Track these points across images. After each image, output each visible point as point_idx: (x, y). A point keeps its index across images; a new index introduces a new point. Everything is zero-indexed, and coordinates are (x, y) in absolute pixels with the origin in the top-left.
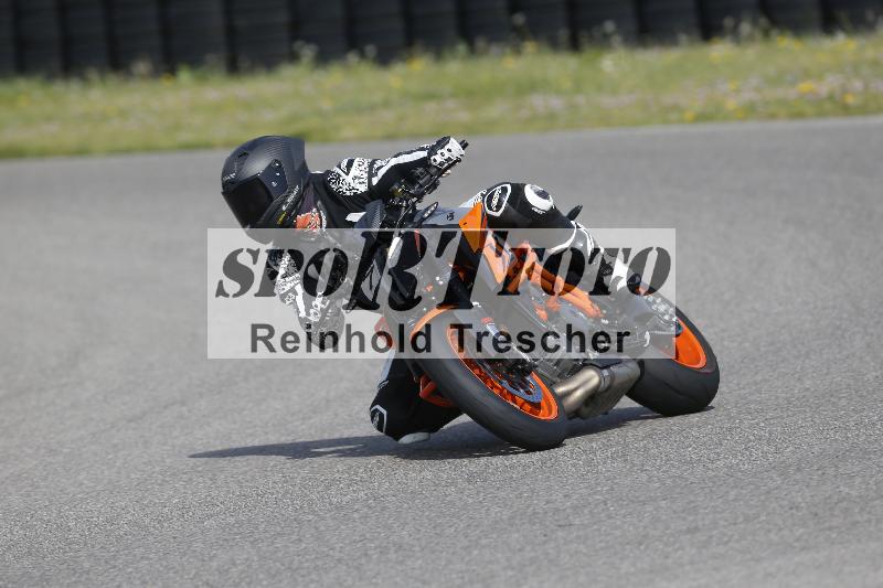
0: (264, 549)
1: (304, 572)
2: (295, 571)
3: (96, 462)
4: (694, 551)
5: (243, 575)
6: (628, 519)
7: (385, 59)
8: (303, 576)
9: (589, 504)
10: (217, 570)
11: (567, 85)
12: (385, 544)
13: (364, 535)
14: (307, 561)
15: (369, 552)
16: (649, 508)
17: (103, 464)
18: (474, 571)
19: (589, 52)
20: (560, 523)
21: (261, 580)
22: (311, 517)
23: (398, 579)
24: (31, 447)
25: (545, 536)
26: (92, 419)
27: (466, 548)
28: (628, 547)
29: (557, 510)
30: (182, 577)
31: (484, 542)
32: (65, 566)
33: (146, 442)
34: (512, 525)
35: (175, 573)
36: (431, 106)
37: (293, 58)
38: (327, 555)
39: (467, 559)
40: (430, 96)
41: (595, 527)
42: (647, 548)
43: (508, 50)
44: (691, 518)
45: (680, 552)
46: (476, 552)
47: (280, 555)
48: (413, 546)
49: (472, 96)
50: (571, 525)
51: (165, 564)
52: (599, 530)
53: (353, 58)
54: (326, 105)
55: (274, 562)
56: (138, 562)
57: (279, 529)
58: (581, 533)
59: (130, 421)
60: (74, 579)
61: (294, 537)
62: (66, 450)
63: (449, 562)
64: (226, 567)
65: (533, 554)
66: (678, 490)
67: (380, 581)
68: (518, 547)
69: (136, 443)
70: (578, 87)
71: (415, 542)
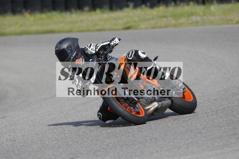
0: (119, 139)
1: (129, 145)
2: (127, 145)
3: (73, 115)
4: (235, 140)
5: (113, 146)
6: (217, 131)
7: (152, 6)
8: (129, 146)
9: (207, 127)
10: (106, 145)
11: (201, 14)
12: (151, 138)
13: (146, 135)
14: (130, 142)
15: (147, 140)
16: (223, 128)
17: (75, 116)
18: (175, 145)
19: (207, 5)
20: (199, 132)
21: (118, 147)
22: (131, 130)
23: (155, 147)
24: (56, 111)
25: (195, 136)
26: (72, 104)
27: (173, 139)
28: (217, 139)
29: (198, 129)
30: (96, 146)
31: (178, 137)
32: (65, 143)
33: (87, 110)
34: (186, 133)
35: (95, 145)
36: (165, 19)
37: (127, 6)
38: (136, 141)
39: (174, 142)
40: (164, 17)
41: (208, 133)
42: (222, 139)
43: (186, 4)
44: (234, 131)
45: (231, 140)
46: (176, 140)
47: (123, 140)
48: (159, 138)
49: (176, 16)
50: (201, 133)
51: (92, 143)
52: (209, 134)
53: (143, 6)
54: (136, 19)
55: (121, 143)
56: (85, 142)
57: (123, 134)
58: (205, 135)
59: (83, 104)
60: (67, 147)
61: (127, 136)
62: (65, 112)
63: (169, 143)
64: (108, 144)
65: (191, 141)
66: (231, 123)
67: (150, 148)
68: (187, 139)
69: (84, 110)
70: (204, 14)
71: (159, 137)
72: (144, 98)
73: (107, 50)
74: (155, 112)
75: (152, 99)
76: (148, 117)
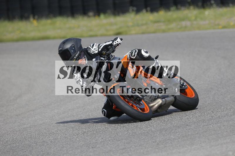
11: (193, 18)
53: (144, 11)
72: (147, 96)
73: (110, 50)
74: (159, 109)
75: (156, 97)
76: (153, 114)
